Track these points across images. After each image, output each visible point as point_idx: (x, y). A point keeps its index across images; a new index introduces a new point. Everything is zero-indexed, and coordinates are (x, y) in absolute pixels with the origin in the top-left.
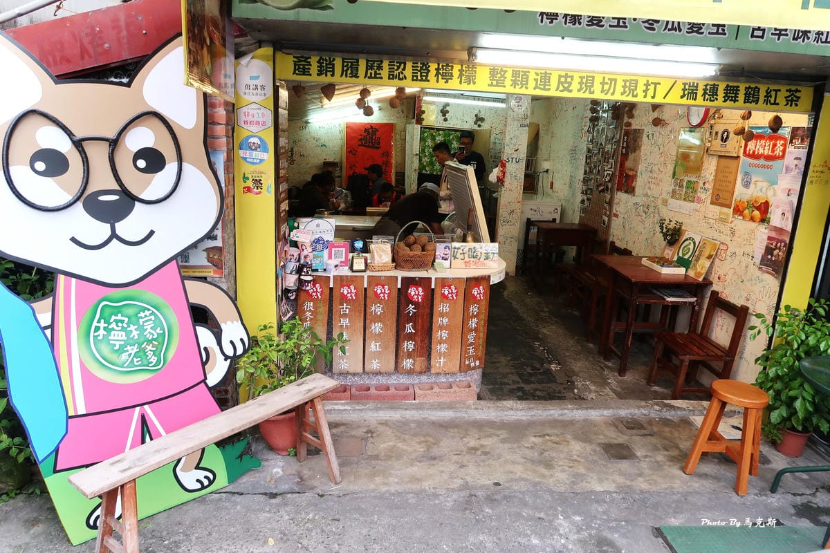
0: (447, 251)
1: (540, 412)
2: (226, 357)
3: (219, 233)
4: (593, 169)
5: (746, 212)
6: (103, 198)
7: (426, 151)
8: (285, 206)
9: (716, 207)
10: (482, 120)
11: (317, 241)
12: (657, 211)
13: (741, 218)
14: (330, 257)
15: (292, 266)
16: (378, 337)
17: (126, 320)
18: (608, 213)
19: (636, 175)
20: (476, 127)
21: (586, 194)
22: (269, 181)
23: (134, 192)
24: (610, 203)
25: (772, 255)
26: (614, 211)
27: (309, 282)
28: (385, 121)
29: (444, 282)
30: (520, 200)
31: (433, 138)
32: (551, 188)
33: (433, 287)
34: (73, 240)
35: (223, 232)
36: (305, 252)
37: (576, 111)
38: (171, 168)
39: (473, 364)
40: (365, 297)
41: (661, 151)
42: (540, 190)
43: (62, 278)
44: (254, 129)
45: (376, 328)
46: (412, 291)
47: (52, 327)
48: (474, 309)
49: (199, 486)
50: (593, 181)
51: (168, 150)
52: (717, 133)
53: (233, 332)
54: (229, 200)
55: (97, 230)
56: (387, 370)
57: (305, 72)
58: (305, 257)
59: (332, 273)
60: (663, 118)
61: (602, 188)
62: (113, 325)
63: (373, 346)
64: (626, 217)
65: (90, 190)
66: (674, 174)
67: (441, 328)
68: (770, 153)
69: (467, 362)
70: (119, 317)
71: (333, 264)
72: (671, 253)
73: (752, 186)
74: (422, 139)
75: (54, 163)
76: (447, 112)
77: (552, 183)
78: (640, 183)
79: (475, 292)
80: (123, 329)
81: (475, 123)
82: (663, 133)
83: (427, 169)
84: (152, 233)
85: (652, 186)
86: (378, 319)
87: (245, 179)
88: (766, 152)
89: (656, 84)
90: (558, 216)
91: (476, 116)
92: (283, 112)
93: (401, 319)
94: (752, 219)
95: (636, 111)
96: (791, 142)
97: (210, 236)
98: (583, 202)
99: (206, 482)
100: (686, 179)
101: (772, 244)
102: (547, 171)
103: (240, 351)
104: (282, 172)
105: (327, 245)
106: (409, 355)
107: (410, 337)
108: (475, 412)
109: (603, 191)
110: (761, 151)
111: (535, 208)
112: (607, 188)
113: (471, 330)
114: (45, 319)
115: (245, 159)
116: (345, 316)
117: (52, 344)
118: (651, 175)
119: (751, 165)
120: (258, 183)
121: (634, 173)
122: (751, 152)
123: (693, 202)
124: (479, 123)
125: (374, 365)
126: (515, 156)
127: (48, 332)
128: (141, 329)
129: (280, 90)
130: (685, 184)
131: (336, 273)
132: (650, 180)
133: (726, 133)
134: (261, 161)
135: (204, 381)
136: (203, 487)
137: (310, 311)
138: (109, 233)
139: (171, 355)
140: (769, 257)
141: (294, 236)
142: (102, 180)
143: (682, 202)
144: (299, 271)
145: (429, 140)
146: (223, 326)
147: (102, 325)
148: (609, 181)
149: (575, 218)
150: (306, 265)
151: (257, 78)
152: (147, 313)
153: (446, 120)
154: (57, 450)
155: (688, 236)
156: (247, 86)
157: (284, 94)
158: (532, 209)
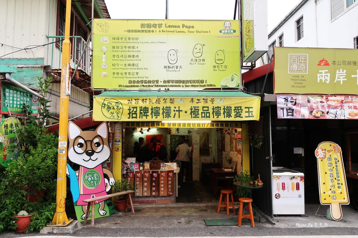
0: (163, 165)
1: (187, 205)
2: (110, 186)
3: (110, 159)
4: (218, 145)
6: (89, 152)
7: (173, 143)
8: (124, 154)
10: (191, 132)
11: (131, 163)
12: (228, 155)
14: (134, 167)
15: (125, 169)
16: (146, 187)
17: (91, 176)
19: (225, 146)
20: (189, 134)
21: (218, 153)
22: (120, 148)
23: (94, 150)
24: (222, 155)
27: (129, 172)
28: (159, 134)
29: (162, 172)
30: (199, 156)
31: (175, 139)
32: (212, 153)
33: (159, 173)
34: (83, 159)
35: (111, 159)
36: (128, 165)
38: (101, 146)
39: (171, 194)
40: (143, 176)
43: (81, 167)
44: (118, 138)
45: (146, 184)
46: (154, 174)
47: (78, 176)
48: (170, 179)
49: (103, 214)
50: (218, 149)
51: (101, 143)
53: (112, 180)
54: (112, 153)
55: (88, 158)
56: (149, 196)
57: (128, 126)
58: (129, 166)
59: (135, 170)
62: (89, 177)
63: (145, 189)
65: (87, 150)
66: (230, 144)
67: (162, 184)
69: (169, 193)
70: (90, 175)
71: (135, 168)
72: (230, 166)
74: (171, 139)
75: (81, 145)
76: (179, 130)
77: (212, 151)
79: (170, 174)
80: (91, 178)
81: (188, 133)
83: (173, 149)
84: (97, 158)
86: (146, 182)
87: (115, 148)
89: (204, 124)
90: (212, 161)
91: (188, 131)
92: (124, 134)
93: (152, 182)
97: (107, 160)
98: (217, 156)
99: (105, 214)
100: (232, 146)
102: (211, 147)
103: (113, 185)
104: (123, 147)
105: (134, 164)
106: (154, 191)
107: (154, 186)
108: (170, 205)
110: (239, 137)
111: (205, 159)
113: (170, 184)
114: (77, 174)
115: (115, 144)
116: (138, 181)
117: (78, 179)
118: (227, 145)
120: (118, 149)
124: (190, 133)
125: (145, 194)
126: (196, 143)
127: (78, 177)
128: (94, 178)
129: (123, 129)
131: (136, 171)
133: (234, 133)
134: (119, 144)
135: (106, 190)
136: (104, 215)
137: (129, 180)
138: (89, 158)
139: (99, 184)
141: (126, 161)
142: (89, 148)
144: (127, 170)
145: (173, 139)
146: (110, 179)
147: (87, 176)
149: (216, 161)
150: (128, 168)
151: (118, 127)
152: (95, 175)
153: (178, 133)
154: (77, 201)
155: (233, 161)
156: (117, 129)
157: (124, 130)
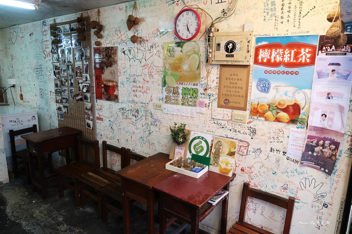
4: (65, 83)
5: (269, 114)
9: (225, 110)
12: (149, 114)
13: (263, 119)
18: (91, 117)
19: (117, 86)
21: (61, 102)
24: (92, 109)
25: (313, 151)
26: (97, 115)
32: (22, 99)
37: (33, 36)
41: (143, 64)
42: (10, 101)
50: (67, 92)
52: (219, 45)
60: (140, 35)
61: (80, 97)
64: (112, 120)
66: (164, 83)
68: (292, 61)
72: (182, 152)
73: (271, 90)
77: (21, 96)
78: (122, 92)
82: (142, 48)
85: (138, 94)
88: (286, 60)
90: (36, 122)
94: (278, 120)
95: (104, 32)
96: (321, 49)
98: (59, 109)
100: (181, 87)
101: (312, 142)
102: (14, 86)
109: (81, 100)
110: (279, 59)
111: (14, 120)
112: (86, 98)
118: (135, 84)
119: (266, 72)
121: (115, 84)
122: (265, 60)
123: (195, 106)
130: (180, 91)
132: (135, 89)
133: (231, 45)
140: (310, 153)
143: (180, 107)
148: (88, 91)
155: (195, 136)
158: (11, 121)
